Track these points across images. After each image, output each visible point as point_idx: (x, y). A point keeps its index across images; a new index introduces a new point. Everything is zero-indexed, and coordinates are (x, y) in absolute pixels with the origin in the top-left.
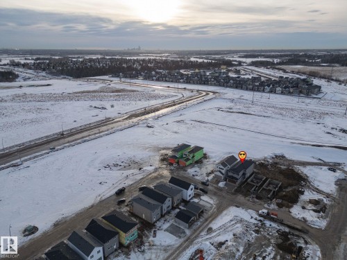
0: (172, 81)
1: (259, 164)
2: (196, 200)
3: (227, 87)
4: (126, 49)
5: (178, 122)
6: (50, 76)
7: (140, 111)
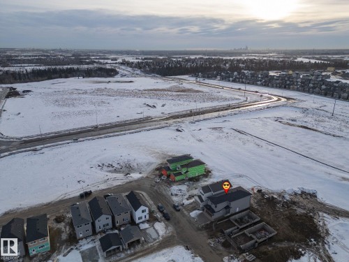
0: (248, 83)
1: (267, 199)
2: (146, 226)
3: (313, 93)
4: (233, 49)
5: (215, 129)
6: (143, 74)
7: (184, 113)
